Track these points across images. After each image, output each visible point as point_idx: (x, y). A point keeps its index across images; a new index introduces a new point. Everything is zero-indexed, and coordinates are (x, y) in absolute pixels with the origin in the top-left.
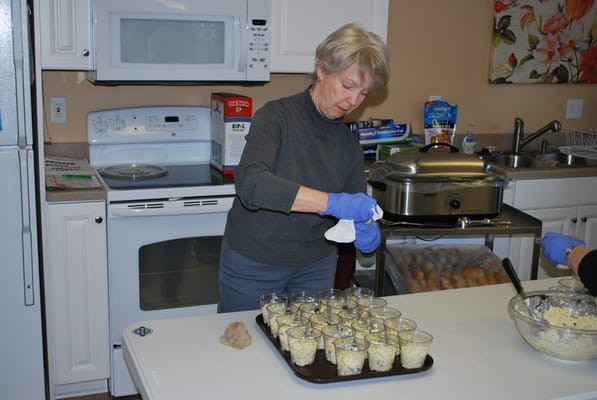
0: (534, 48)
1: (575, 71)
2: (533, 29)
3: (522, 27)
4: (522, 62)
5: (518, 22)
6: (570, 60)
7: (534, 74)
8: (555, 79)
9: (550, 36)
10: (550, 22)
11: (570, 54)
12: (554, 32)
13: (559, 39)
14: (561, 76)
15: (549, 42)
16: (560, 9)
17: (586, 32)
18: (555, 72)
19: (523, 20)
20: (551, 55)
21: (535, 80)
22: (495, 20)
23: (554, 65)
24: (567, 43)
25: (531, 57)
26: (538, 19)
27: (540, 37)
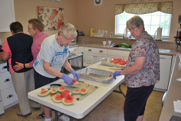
0: (48, 23)
1: (57, 27)
2: (47, 18)
3: (45, 18)
4: (46, 26)
5: (44, 17)
6: (55, 25)
7: (49, 28)
8: (53, 29)
9: (51, 20)
10: (50, 17)
11: (55, 23)
12: (51, 19)
13: (53, 20)
14: (54, 28)
15: (51, 21)
16: (52, 14)
17: (58, 19)
18: (53, 27)
19: (45, 17)
20: (51, 24)
21: (49, 30)
22: (39, 17)
23: (53, 26)
24: (54, 21)
25: (47, 25)
26: (48, 16)
27: (49, 20)
